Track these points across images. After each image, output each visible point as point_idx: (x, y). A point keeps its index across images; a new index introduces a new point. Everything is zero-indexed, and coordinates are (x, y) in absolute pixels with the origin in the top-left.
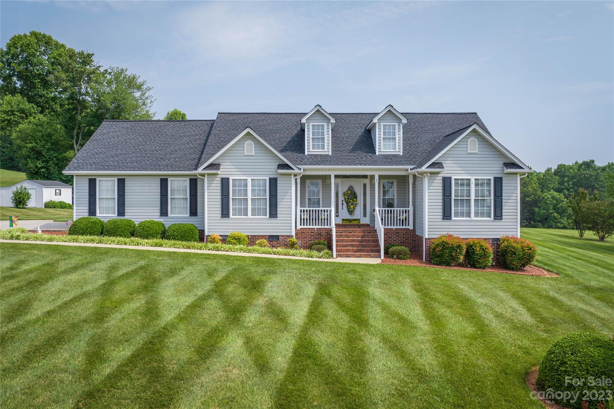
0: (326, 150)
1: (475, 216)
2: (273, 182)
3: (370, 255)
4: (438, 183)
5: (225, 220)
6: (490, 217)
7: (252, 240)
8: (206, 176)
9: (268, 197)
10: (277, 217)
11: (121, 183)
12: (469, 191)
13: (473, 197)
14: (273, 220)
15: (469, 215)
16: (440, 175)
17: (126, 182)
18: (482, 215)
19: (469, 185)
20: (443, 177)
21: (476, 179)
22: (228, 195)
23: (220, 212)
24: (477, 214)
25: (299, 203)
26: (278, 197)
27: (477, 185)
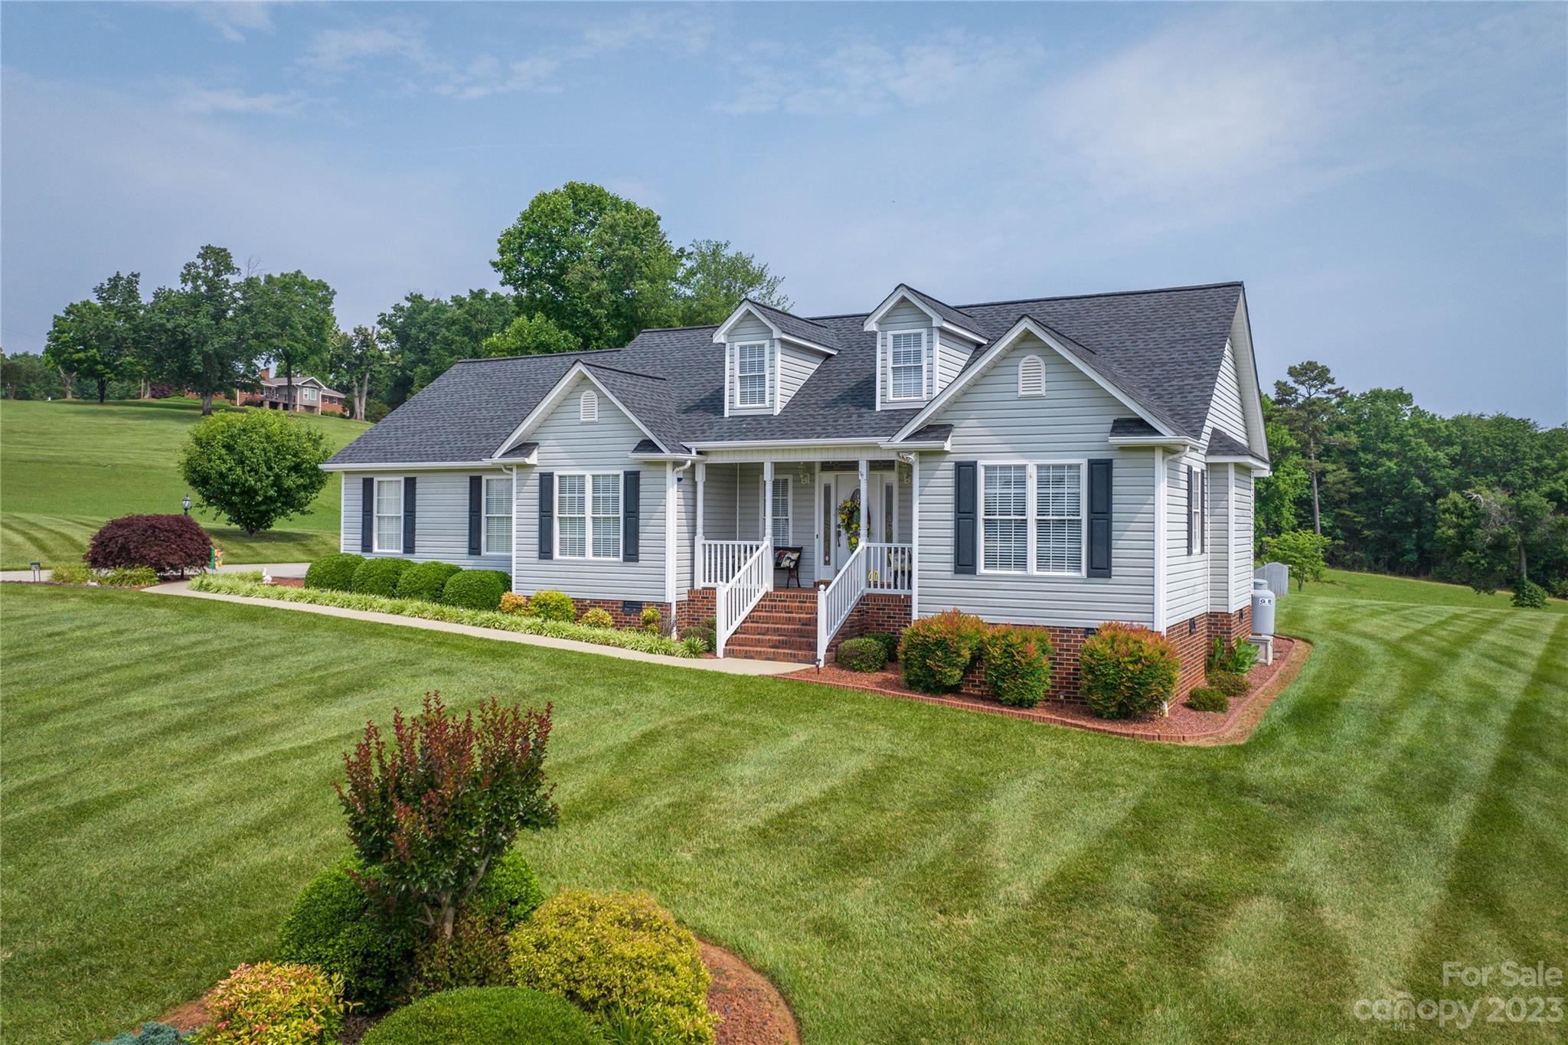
0: (767, 404)
1: (1039, 567)
2: (632, 480)
3: (795, 656)
4: (943, 480)
5: (545, 565)
6: (1079, 569)
7: (580, 610)
8: (515, 470)
9: (621, 515)
10: (638, 561)
11: (410, 485)
12: (1021, 500)
13: (1032, 515)
14: (631, 568)
15: (1021, 561)
16: (948, 457)
17: (417, 486)
18: (1059, 562)
19: (1021, 482)
20: (956, 463)
21: (1039, 467)
22: (551, 511)
23: (536, 547)
24: (1043, 561)
25: (700, 530)
26: (641, 515)
27: (1042, 482)
